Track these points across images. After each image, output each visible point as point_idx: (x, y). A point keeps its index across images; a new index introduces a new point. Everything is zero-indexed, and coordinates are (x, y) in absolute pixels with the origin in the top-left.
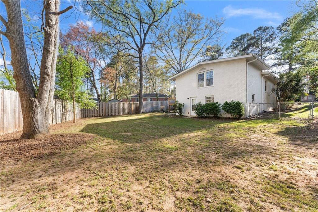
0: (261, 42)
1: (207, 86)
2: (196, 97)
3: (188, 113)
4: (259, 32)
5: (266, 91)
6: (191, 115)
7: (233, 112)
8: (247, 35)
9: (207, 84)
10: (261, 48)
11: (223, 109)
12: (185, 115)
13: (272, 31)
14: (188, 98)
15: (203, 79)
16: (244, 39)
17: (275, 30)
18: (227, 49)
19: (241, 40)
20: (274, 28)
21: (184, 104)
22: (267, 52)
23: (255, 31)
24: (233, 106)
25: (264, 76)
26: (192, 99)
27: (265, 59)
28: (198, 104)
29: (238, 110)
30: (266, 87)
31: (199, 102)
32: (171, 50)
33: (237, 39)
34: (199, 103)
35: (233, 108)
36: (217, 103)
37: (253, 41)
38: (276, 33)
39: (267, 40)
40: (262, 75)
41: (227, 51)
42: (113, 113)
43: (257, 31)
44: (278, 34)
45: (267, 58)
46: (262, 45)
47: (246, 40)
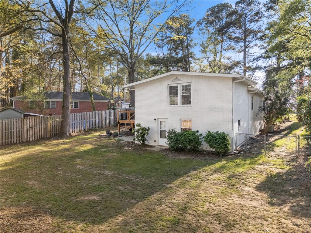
0: (245, 21)
1: (182, 104)
2: (167, 119)
3: (155, 142)
4: (243, 6)
5: (252, 109)
6: (160, 144)
7: (218, 146)
8: (226, 6)
9: (182, 102)
10: (245, 29)
11: (205, 141)
12: (149, 144)
13: (258, 6)
14: (155, 119)
15: (177, 94)
16: (222, 12)
17: (261, 6)
18: (199, 23)
19: (218, 12)
20: (260, 3)
21: (148, 128)
22: (251, 36)
23: (237, 3)
24: (218, 139)
25: (250, 92)
26: (161, 121)
27: (249, 45)
28: (171, 130)
29: (225, 145)
30: (252, 104)
31: (173, 128)
32: (116, 22)
33: (212, 10)
34: (173, 130)
35: (219, 141)
36: (197, 132)
37: (234, 17)
38: (262, 10)
39: (252, 21)
40: (249, 91)
41: (198, 26)
42: (11, 138)
43: (240, 3)
44: (264, 13)
45: (252, 45)
46: (245, 26)
47: (224, 13)
